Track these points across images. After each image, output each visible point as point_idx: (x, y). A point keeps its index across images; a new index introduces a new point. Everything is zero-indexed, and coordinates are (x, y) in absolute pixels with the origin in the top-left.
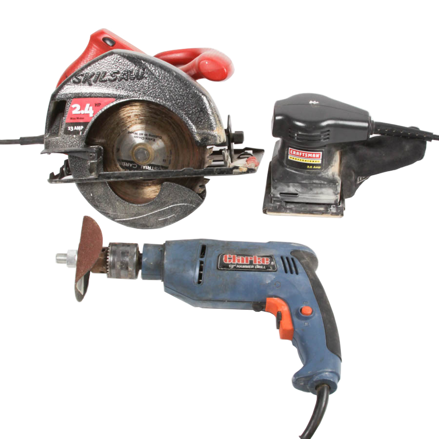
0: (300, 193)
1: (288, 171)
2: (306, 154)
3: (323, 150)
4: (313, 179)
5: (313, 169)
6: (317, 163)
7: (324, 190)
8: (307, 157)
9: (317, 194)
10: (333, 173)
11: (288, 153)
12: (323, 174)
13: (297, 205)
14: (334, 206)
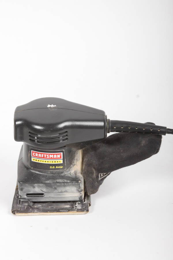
0: (46, 193)
1: (32, 172)
2: (48, 155)
3: (64, 150)
4: (57, 179)
5: (55, 169)
6: (59, 163)
7: (68, 188)
9: (62, 192)
10: (75, 172)
11: (31, 155)
12: (66, 173)
13: (44, 204)
14: (79, 202)
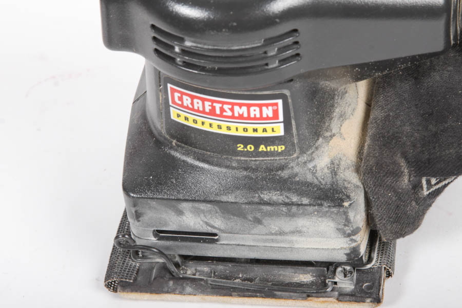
0: (223, 231)
1: (173, 158)
2: (226, 107)
3: (287, 92)
4: (262, 189)
5: (257, 153)
6: (269, 134)
7: (302, 223)
8: (233, 117)
9: (281, 233)
10: (332, 163)
11: (167, 100)
12: (297, 169)
13: (221, 267)
14: (348, 268)
